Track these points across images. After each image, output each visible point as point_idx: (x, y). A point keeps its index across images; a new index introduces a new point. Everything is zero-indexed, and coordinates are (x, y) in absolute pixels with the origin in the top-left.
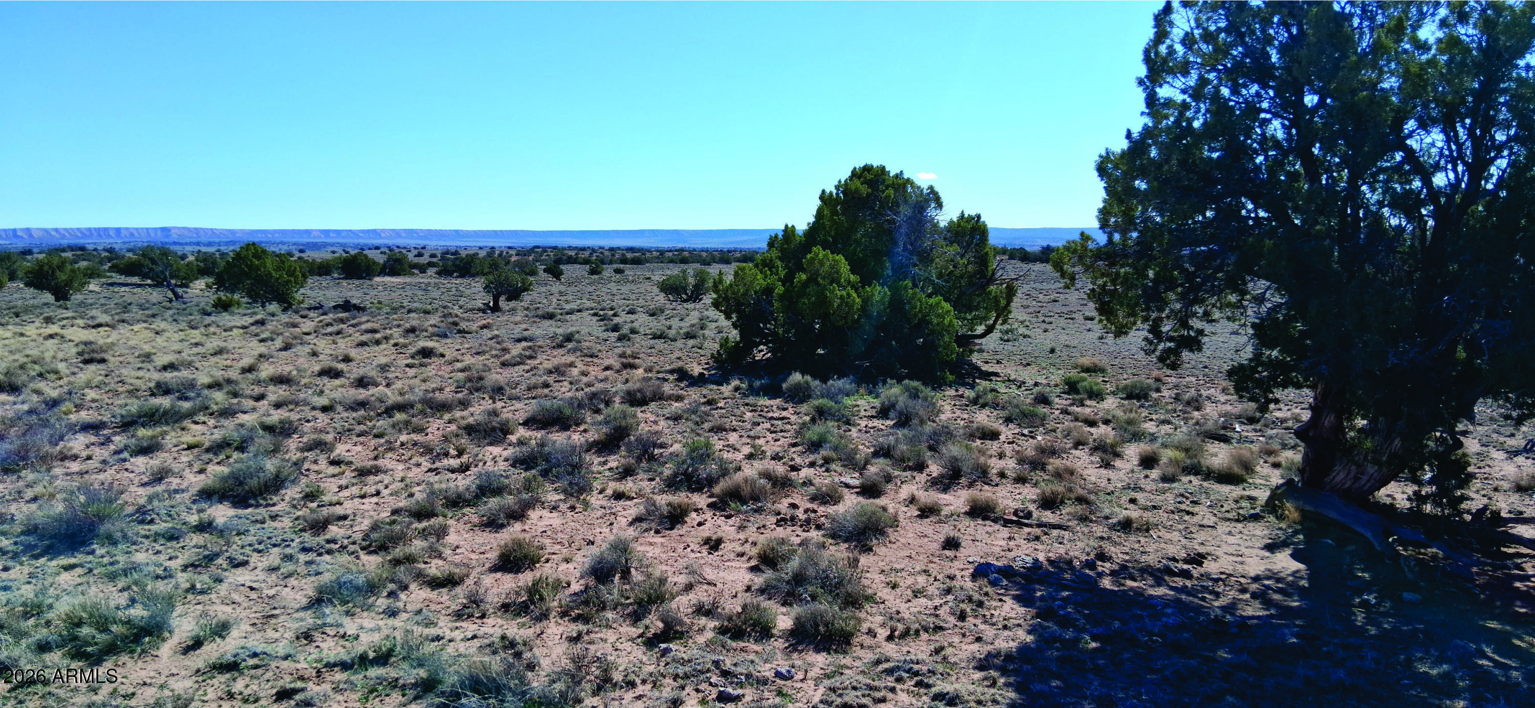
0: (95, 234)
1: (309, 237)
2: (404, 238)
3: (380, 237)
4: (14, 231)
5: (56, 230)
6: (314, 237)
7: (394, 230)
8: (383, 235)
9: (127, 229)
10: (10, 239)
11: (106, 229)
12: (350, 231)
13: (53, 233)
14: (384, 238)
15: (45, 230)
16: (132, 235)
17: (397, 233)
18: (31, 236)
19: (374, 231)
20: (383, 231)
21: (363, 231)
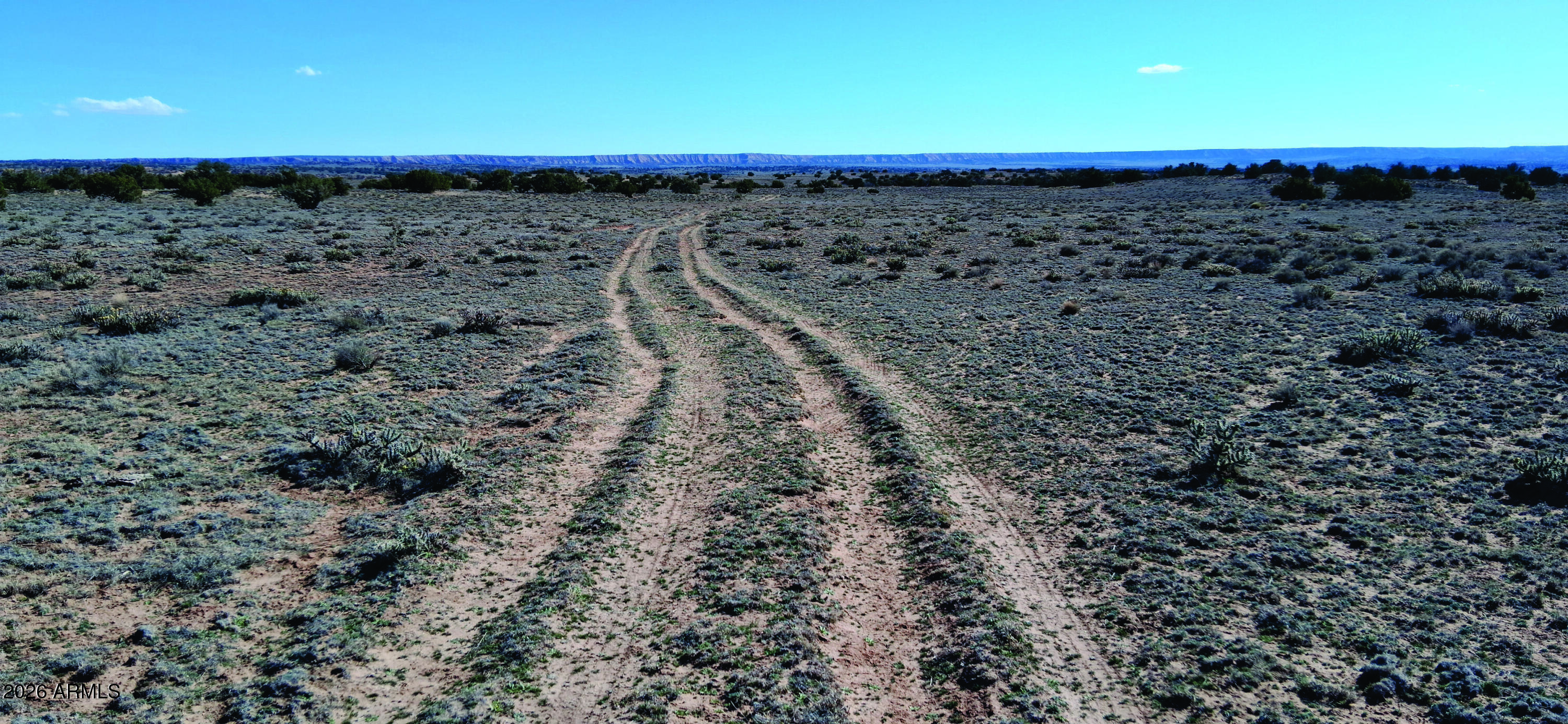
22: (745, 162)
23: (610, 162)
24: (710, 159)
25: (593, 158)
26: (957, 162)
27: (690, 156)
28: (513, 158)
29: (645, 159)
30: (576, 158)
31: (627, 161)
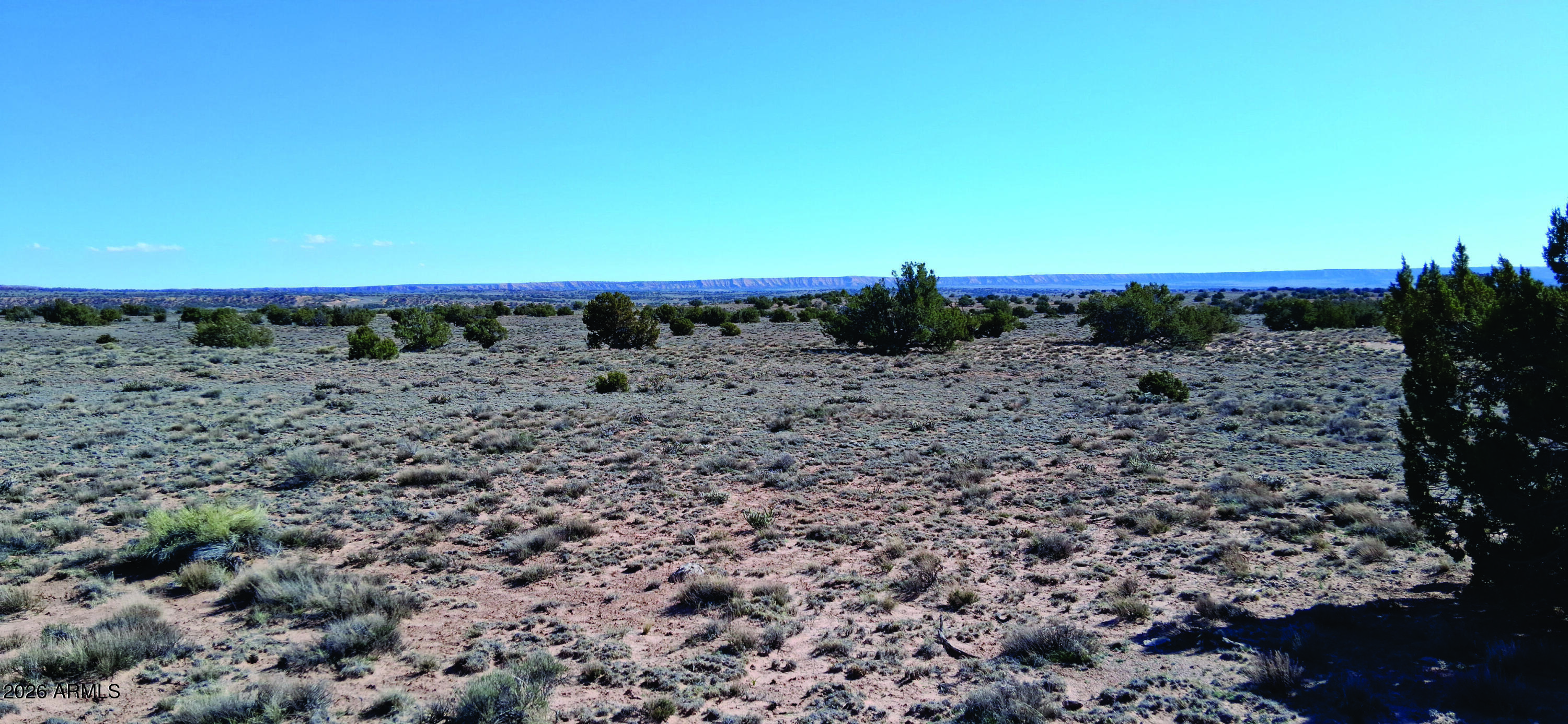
0: (792, 283)
1: (968, 284)
2: (1057, 283)
3: (1034, 283)
4: (731, 281)
5: (763, 280)
6: (973, 284)
7: (1046, 276)
8: (1036, 281)
9: (817, 278)
10: (728, 288)
11: (800, 279)
12: (1005, 277)
13: (760, 283)
14: (1038, 284)
15: (754, 280)
16: (821, 284)
17: (1049, 278)
18: (743, 285)
19: (1027, 277)
20: (1036, 276)
21: (1017, 278)
22: (849, 285)
23: (716, 286)
24: (814, 282)
25: (699, 283)
26: (1064, 283)
27: (794, 279)
28: (622, 283)
29: (751, 283)
30: (683, 283)
31: (732, 285)
